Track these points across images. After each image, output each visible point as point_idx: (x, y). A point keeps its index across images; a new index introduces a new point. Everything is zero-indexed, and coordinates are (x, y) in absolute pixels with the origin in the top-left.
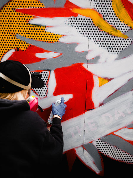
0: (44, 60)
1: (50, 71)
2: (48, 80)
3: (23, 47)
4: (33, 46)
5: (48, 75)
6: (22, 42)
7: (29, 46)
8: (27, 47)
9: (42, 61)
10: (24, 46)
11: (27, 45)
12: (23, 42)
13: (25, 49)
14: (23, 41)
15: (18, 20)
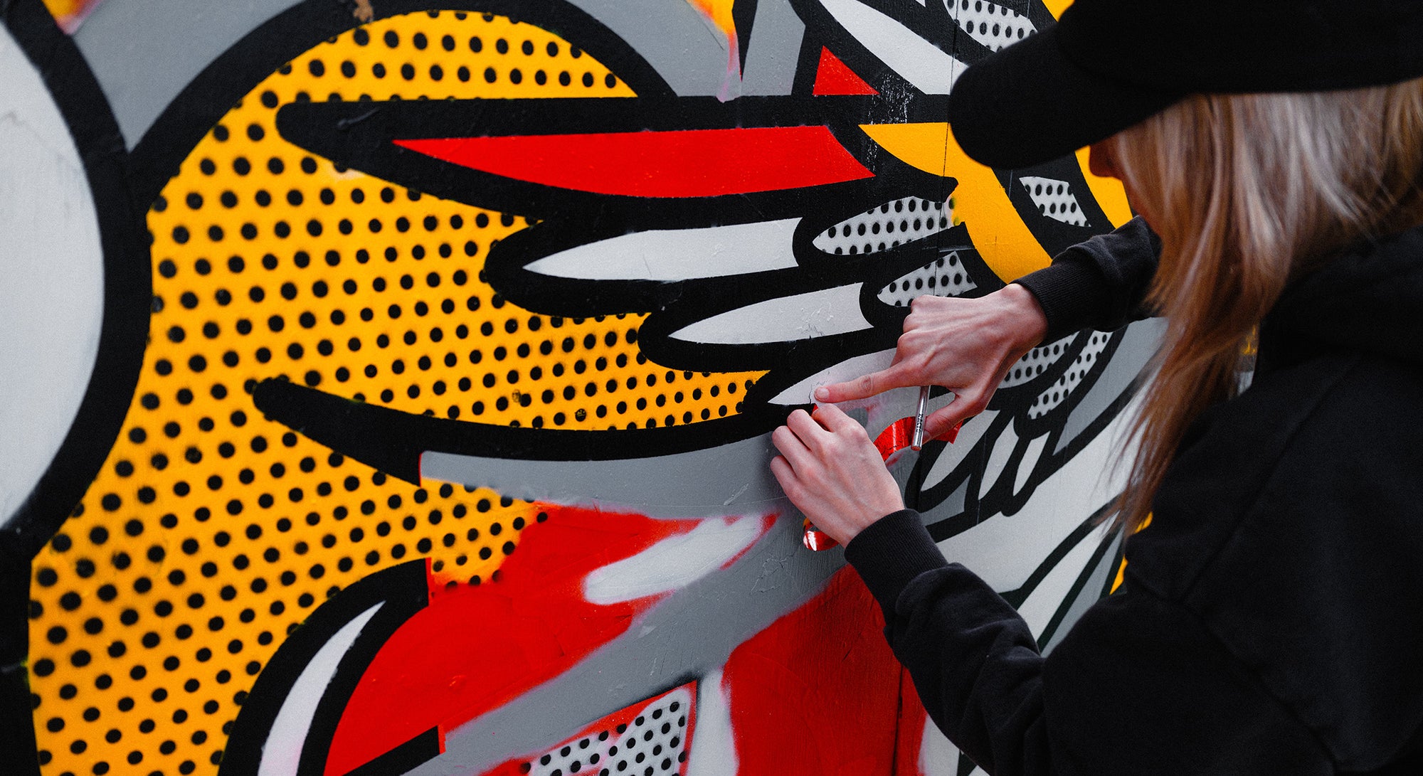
0: (649, 613)
1: (692, 681)
2: (683, 757)
3: (472, 550)
4: (565, 512)
5: (681, 723)
6: (460, 496)
7: (529, 519)
8: (510, 534)
9: (641, 627)
10: (486, 539)
11: (506, 517)
12: (471, 500)
13: (497, 558)
14: (470, 489)
15: (406, 264)
